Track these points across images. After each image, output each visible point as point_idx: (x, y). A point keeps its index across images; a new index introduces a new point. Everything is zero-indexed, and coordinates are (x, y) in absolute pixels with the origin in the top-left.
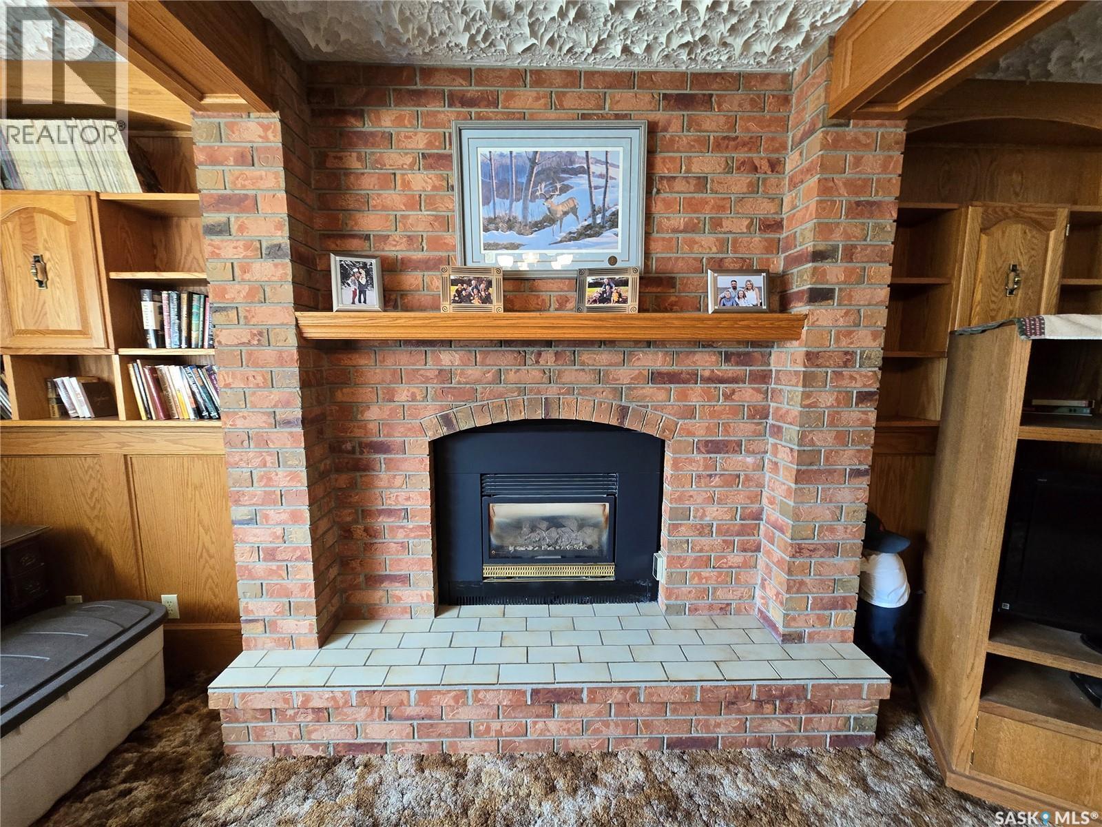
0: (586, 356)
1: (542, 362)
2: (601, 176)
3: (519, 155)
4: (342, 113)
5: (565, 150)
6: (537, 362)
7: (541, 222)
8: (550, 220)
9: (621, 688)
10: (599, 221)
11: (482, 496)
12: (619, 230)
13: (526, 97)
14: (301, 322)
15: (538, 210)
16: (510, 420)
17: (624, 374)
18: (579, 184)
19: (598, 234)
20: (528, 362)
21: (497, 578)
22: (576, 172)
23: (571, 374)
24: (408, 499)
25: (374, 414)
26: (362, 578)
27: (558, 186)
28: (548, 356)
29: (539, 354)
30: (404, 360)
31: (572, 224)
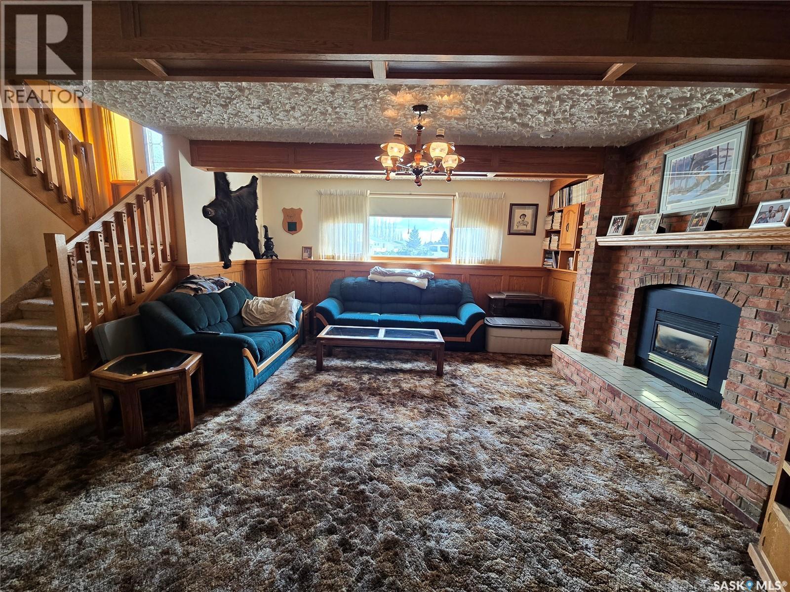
0: (702, 254)
1: (682, 256)
2: (724, 157)
3: (687, 158)
4: (634, 161)
5: (707, 149)
6: (680, 256)
7: (692, 187)
8: (697, 185)
9: (633, 400)
10: (720, 180)
11: (656, 320)
12: (729, 183)
13: (698, 129)
14: (597, 240)
15: (691, 183)
16: (665, 283)
17: (720, 265)
18: (713, 164)
19: (718, 188)
20: (677, 256)
21: (658, 363)
22: (712, 158)
23: (694, 263)
24: (625, 311)
25: (622, 275)
26: (607, 339)
27: (703, 167)
28: (685, 253)
29: (681, 252)
30: (634, 254)
31: (706, 185)
